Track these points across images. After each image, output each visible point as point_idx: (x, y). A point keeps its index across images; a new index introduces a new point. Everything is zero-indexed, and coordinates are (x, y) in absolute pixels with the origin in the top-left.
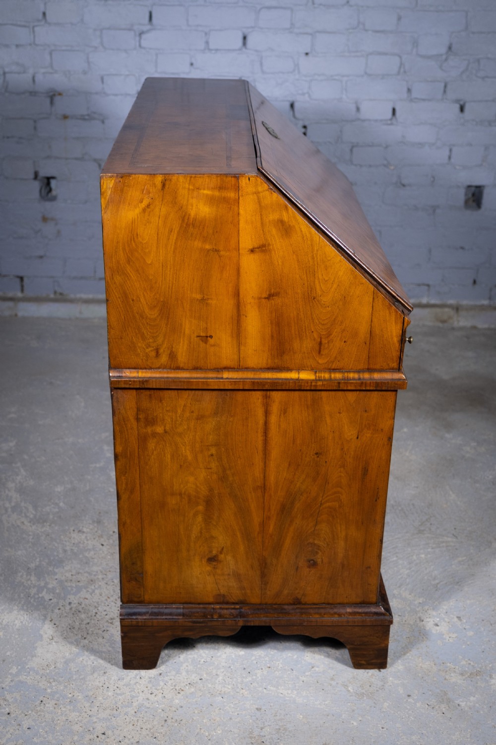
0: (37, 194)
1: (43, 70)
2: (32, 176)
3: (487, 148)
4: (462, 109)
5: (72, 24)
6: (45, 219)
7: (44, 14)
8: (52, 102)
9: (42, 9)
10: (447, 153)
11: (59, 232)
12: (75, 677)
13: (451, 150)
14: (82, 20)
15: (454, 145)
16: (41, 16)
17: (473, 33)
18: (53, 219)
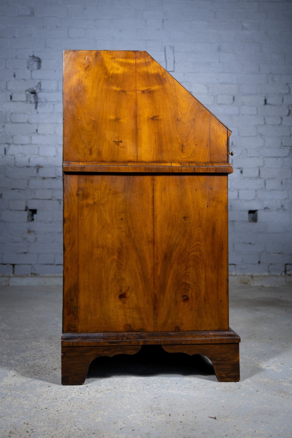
0: (26, 218)
1: (34, 156)
2: (24, 209)
3: (256, 191)
4: (241, 172)
5: (50, 134)
6: (29, 232)
7: (37, 130)
8: (37, 171)
9: (36, 128)
10: (237, 194)
11: (36, 238)
12: (28, 389)
13: (238, 192)
14: (55, 133)
15: (239, 190)
16: (35, 131)
17: (243, 137)
18: (33, 231)
